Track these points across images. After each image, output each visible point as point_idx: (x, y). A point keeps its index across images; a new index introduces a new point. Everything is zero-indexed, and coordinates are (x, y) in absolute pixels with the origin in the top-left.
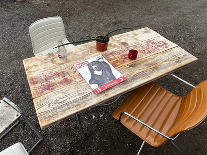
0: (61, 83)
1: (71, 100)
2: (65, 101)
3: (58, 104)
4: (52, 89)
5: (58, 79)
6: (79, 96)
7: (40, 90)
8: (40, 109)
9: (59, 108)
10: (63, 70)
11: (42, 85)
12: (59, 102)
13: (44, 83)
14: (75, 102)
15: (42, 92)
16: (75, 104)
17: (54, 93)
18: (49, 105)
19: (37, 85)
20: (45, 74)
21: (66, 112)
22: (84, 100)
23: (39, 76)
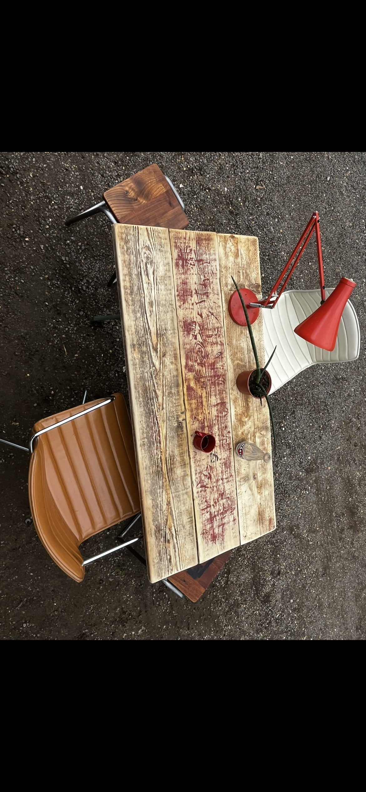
0: (184, 283)
1: (145, 286)
2: (147, 275)
3: (144, 261)
4: (177, 265)
5: (194, 280)
6: (147, 300)
7: (182, 245)
8: (146, 233)
9: (137, 261)
10: (211, 296)
11: (191, 250)
12: (149, 266)
13: (193, 255)
14: (139, 289)
15: (176, 247)
16: (135, 288)
17: (168, 264)
18: (148, 248)
19: (194, 242)
20: (213, 263)
21: (125, 268)
22: (137, 305)
23: (212, 252)
